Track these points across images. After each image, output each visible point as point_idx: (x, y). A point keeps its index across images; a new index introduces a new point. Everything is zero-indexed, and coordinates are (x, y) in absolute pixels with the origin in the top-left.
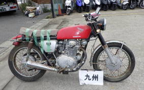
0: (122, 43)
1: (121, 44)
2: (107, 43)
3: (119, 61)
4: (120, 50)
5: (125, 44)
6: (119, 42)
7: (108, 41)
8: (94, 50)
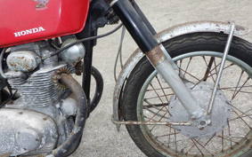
0: (224, 28)
1: (223, 36)
2: (166, 37)
3: (220, 103)
4: (223, 60)
5: (240, 34)
6: (212, 28)
7: (168, 31)
8: (123, 67)
